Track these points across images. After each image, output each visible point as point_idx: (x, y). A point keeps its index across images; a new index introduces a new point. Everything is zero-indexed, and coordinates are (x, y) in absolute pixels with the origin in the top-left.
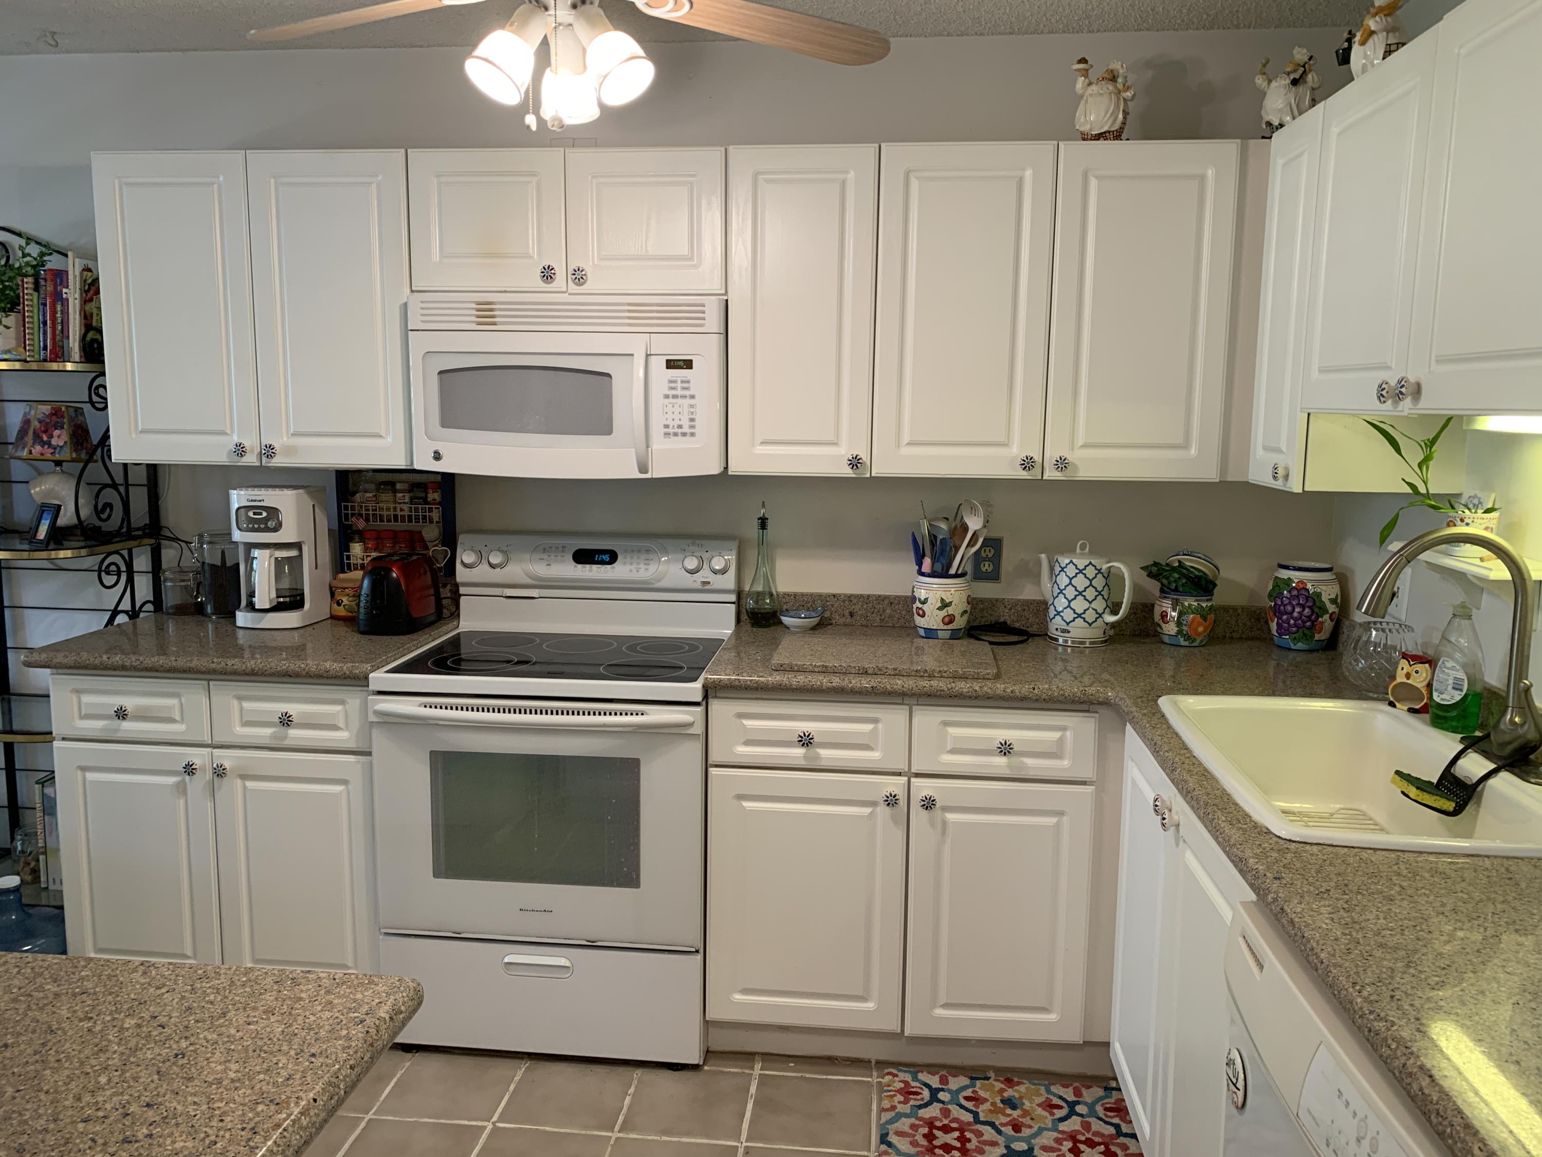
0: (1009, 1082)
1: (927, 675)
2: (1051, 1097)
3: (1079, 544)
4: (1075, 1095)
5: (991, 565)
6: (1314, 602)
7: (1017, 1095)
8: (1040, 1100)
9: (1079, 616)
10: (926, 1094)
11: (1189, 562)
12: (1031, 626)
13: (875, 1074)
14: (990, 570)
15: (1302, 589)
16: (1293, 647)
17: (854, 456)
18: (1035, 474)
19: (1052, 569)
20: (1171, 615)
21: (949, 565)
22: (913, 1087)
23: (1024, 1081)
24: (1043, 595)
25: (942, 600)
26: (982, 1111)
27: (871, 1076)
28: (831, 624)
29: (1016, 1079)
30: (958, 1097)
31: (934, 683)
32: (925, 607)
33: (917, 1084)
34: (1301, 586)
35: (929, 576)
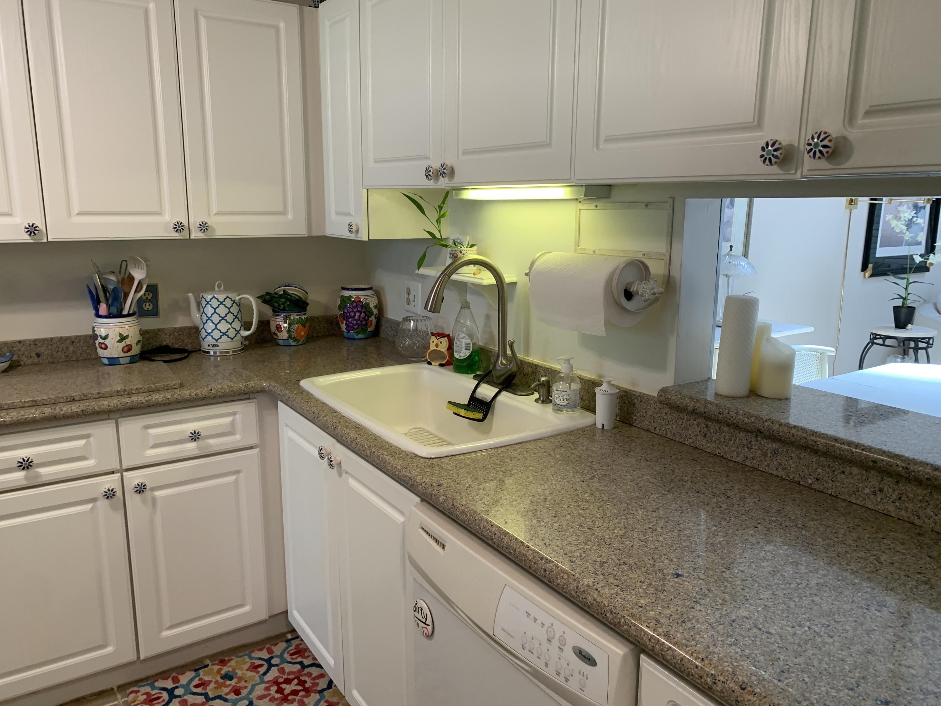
0: (223, 662)
1: (126, 393)
2: (254, 661)
3: (216, 284)
4: (269, 653)
5: (151, 305)
6: (365, 308)
7: (230, 669)
8: (247, 666)
9: (224, 334)
10: (165, 695)
11: (291, 291)
12: (186, 346)
13: (119, 696)
14: (150, 308)
15: (358, 301)
16: (356, 337)
17: (31, 225)
18: (184, 235)
19: (199, 304)
20: (284, 327)
21: (122, 309)
22: (154, 695)
23: (233, 658)
24: (194, 323)
25: (120, 335)
26: (210, 690)
27: (116, 700)
28: (20, 365)
29: (227, 659)
30: (190, 688)
31: (135, 398)
32: (106, 342)
33: (157, 691)
34: (358, 300)
35: (106, 317)
